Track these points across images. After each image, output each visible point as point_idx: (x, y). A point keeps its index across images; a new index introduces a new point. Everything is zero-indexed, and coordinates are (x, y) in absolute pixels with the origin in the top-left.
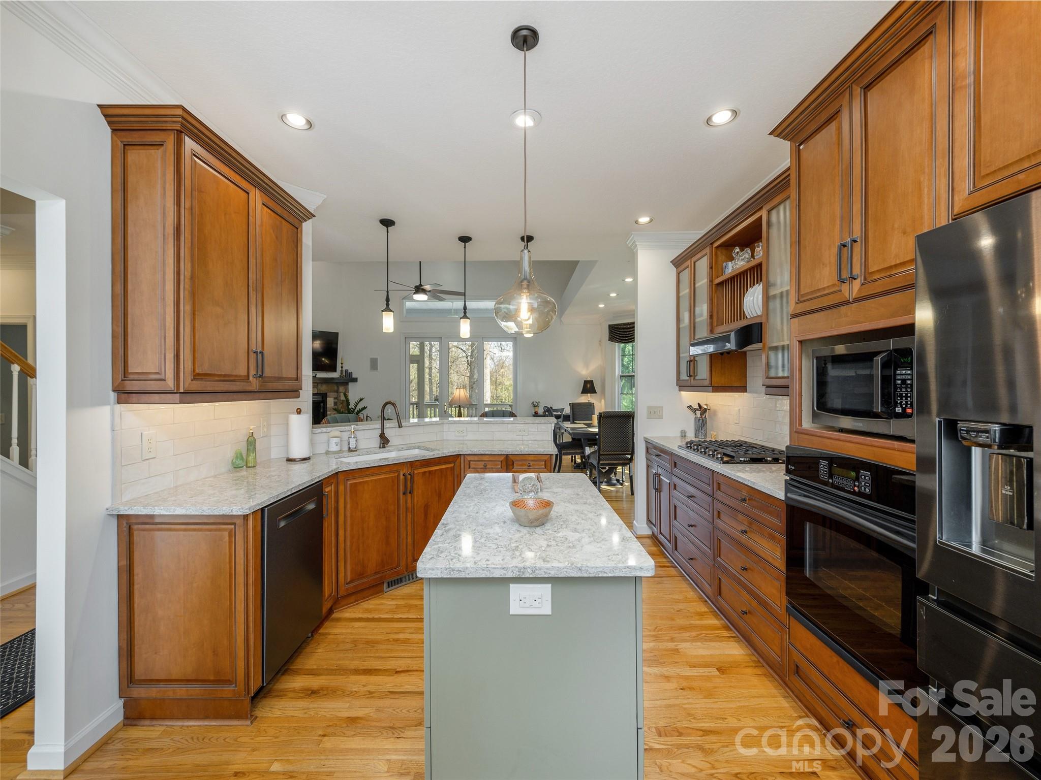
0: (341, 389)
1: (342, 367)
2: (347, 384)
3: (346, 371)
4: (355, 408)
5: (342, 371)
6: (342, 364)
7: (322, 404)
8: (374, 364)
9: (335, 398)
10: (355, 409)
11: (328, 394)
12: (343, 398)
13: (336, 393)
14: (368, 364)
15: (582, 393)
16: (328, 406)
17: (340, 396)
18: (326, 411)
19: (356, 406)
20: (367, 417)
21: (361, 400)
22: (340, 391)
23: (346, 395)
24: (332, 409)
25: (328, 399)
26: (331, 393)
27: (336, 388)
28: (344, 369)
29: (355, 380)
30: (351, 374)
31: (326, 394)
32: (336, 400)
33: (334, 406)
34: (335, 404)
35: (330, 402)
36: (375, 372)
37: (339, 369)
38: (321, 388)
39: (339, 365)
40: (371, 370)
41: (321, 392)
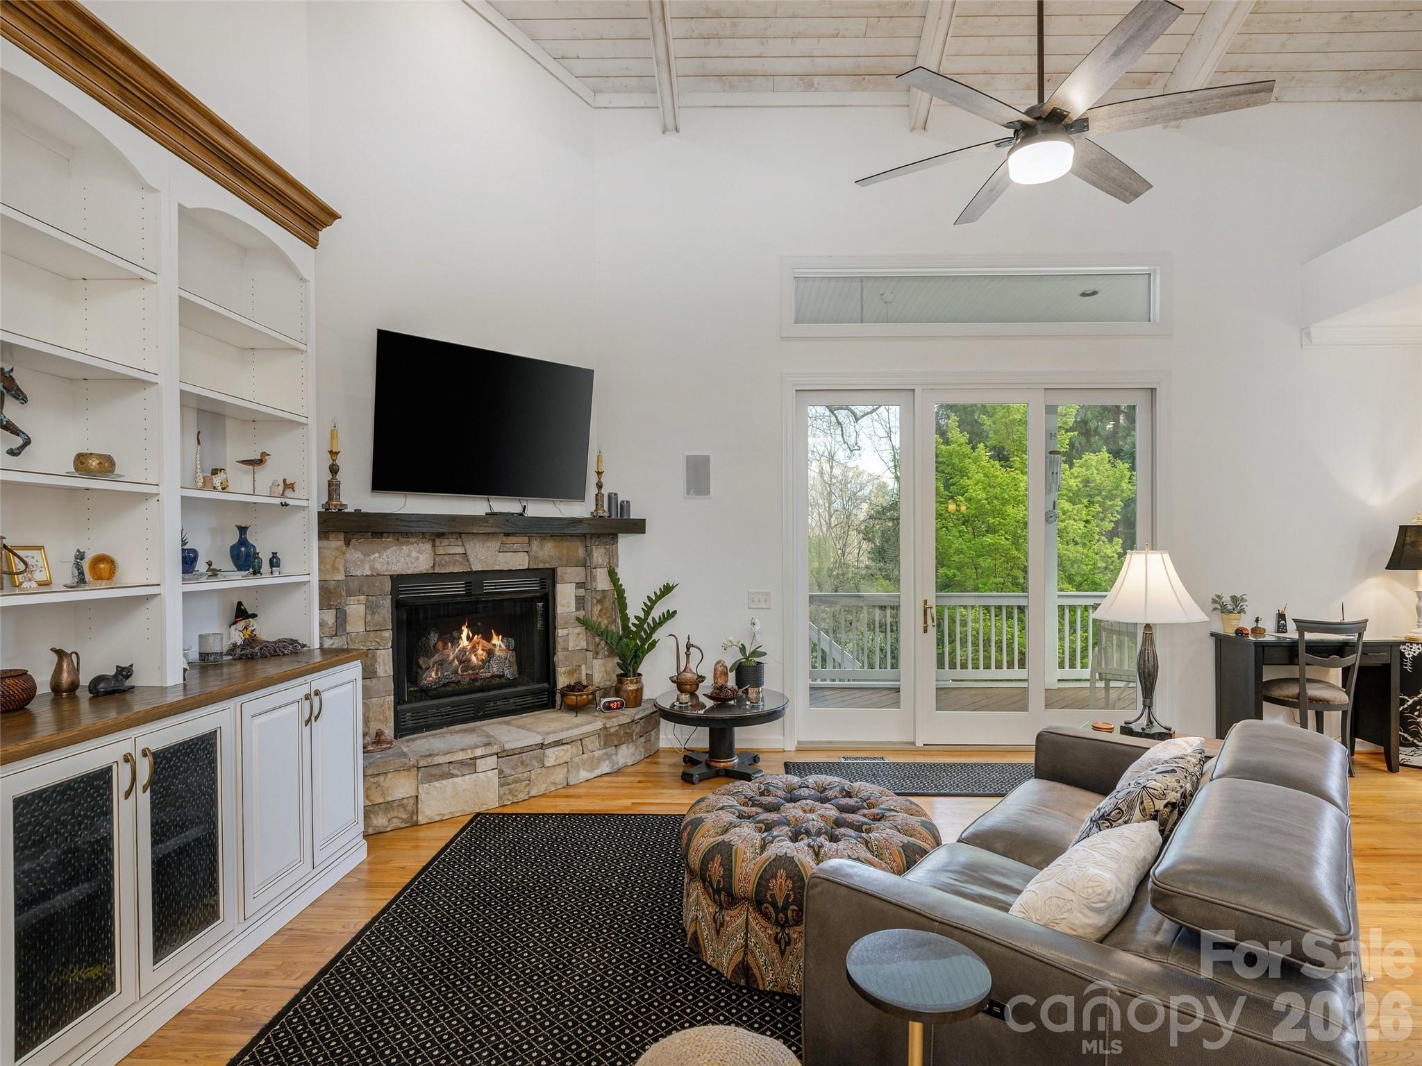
0: (599, 555)
1: (599, 486)
2: (614, 537)
3: (612, 497)
4: (647, 613)
5: (598, 497)
6: (599, 473)
7: (540, 604)
8: (698, 476)
9: (580, 585)
10: (646, 619)
11: (560, 571)
12: (603, 583)
13: (581, 570)
14: (678, 477)
16: (559, 610)
17: (594, 579)
18: (555, 628)
19: (651, 608)
20: (689, 646)
21: (667, 589)
22: (595, 560)
23: (613, 575)
24: (573, 620)
25: (559, 587)
26: (569, 570)
27: (581, 552)
28: (605, 491)
29: (638, 527)
30: (625, 506)
31: (553, 571)
32: (581, 592)
33: (577, 609)
34: (580, 602)
35: (566, 597)
36: (699, 502)
37: (591, 491)
38: (541, 553)
39: (592, 479)
40: (688, 493)
41: (541, 566)
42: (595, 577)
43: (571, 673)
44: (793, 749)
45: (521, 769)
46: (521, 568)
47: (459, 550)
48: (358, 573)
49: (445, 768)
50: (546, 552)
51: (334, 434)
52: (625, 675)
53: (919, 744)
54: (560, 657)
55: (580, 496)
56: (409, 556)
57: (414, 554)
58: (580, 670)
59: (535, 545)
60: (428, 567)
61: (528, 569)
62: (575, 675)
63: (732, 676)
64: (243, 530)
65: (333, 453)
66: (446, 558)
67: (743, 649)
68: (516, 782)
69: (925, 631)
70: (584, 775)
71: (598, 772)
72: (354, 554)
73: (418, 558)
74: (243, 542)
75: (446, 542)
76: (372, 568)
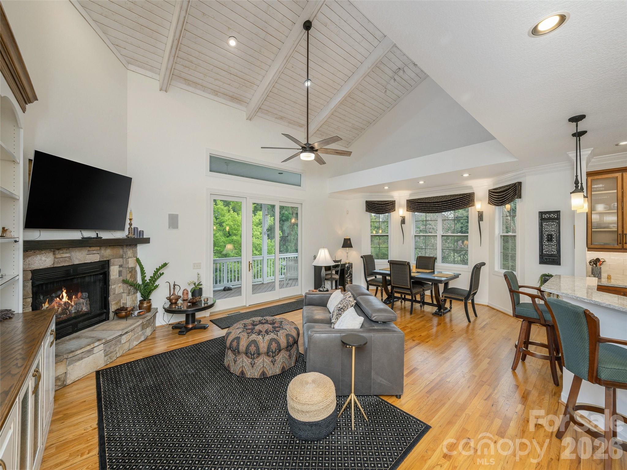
0: (130, 252)
1: (131, 224)
2: (136, 245)
3: (136, 229)
4: (155, 274)
5: (130, 229)
6: (131, 219)
7: (102, 276)
8: (173, 221)
9: (121, 266)
10: (154, 276)
11: (112, 261)
12: (133, 264)
13: (121, 260)
14: (166, 221)
15: (343, 247)
16: (112, 278)
18: (110, 286)
19: (157, 272)
20: (174, 285)
21: (164, 265)
22: (128, 255)
23: (138, 261)
24: (118, 281)
25: (112, 268)
26: (116, 260)
27: (121, 252)
28: (133, 227)
29: (147, 241)
30: (141, 233)
31: (108, 261)
32: (121, 269)
33: (119, 276)
34: (120, 273)
35: (114, 271)
36: (174, 231)
37: (127, 226)
39: (128, 221)
40: (169, 228)
42: (128, 262)
43: (117, 304)
44: (209, 315)
45: (112, 347)
46: (96, 261)
47: (68, 255)
49: (80, 356)
50: (106, 253)
52: (145, 300)
53: (248, 305)
54: (111, 298)
55: (123, 229)
56: (41, 260)
57: (43, 259)
58: (120, 301)
59: (103, 250)
60: (51, 264)
61: (99, 261)
62: (119, 304)
63: (190, 294)
66: (61, 259)
67: (195, 284)
68: (111, 353)
69: (249, 271)
70: (136, 343)
71: (140, 341)
73: (45, 260)
75: (61, 252)
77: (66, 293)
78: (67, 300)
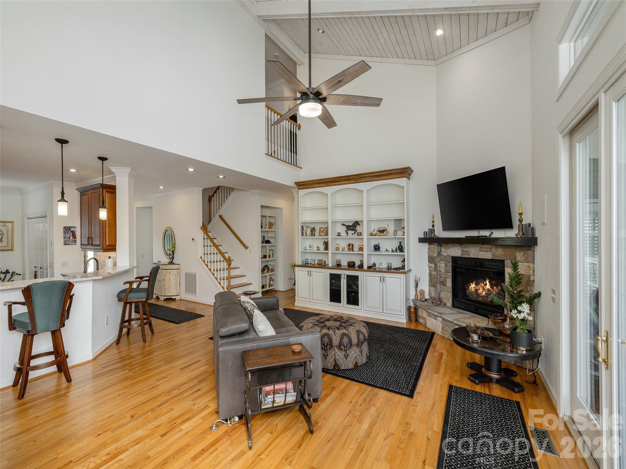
0: (519, 256)
1: (520, 221)
3: (526, 226)
5: (518, 227)
6: (521, 214)
11: (506, 262)
16: (506, 280)
22: (518, 259)
25: (507, 270)
27: (514, 255)
28: (522, 223)
31: (504, 261)
35: (507, 274)
38: (496, 253)
41: (497, 258)
42: (519, 267)
45: (447, 327)
46: (489, 258)
47: (466, 250)
48: (444, 255)
50: (499, 253)
51: (433, 216)
55: (511, 226)
56: (456, 251)
57: (457, 250)
59: (493, 250)
61: (491, 259)
64: (400, 243)
65: (433, 222)
66: (464, 252)
72: (443, 249)
73: (458, 252)
74: (400, 245)
76: (447, 254)
77: (489, 282)
78: (490, 288)
